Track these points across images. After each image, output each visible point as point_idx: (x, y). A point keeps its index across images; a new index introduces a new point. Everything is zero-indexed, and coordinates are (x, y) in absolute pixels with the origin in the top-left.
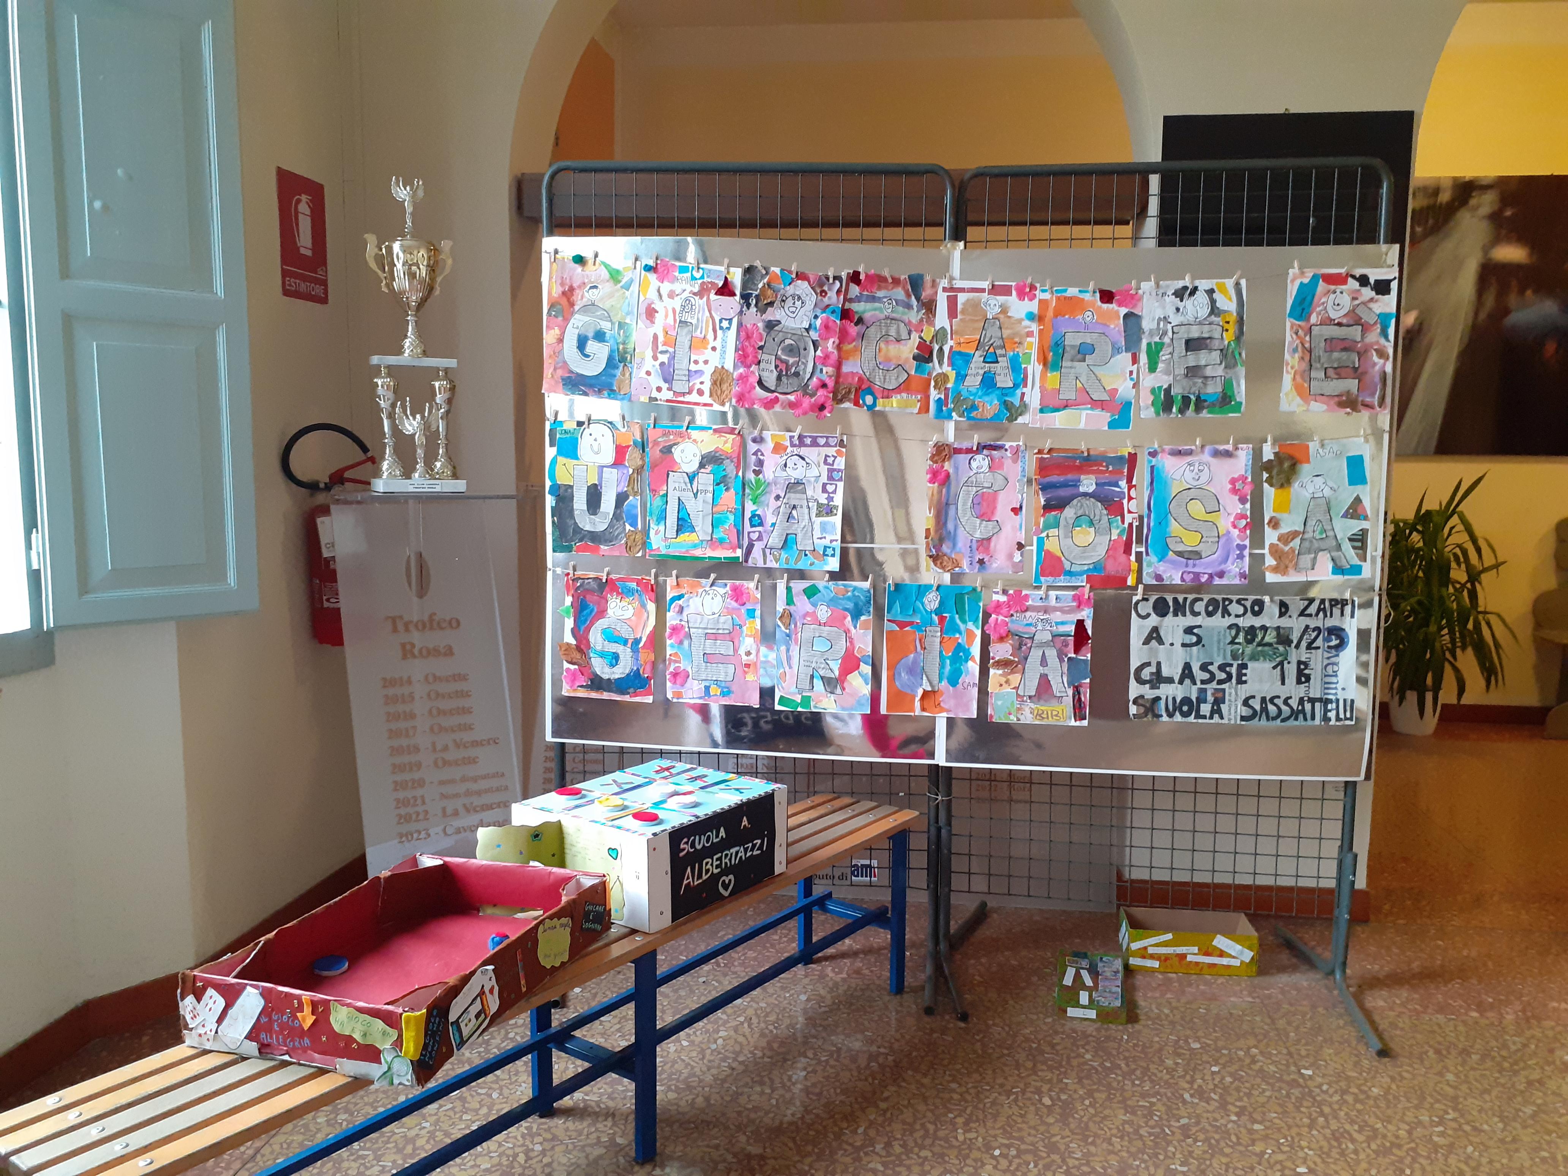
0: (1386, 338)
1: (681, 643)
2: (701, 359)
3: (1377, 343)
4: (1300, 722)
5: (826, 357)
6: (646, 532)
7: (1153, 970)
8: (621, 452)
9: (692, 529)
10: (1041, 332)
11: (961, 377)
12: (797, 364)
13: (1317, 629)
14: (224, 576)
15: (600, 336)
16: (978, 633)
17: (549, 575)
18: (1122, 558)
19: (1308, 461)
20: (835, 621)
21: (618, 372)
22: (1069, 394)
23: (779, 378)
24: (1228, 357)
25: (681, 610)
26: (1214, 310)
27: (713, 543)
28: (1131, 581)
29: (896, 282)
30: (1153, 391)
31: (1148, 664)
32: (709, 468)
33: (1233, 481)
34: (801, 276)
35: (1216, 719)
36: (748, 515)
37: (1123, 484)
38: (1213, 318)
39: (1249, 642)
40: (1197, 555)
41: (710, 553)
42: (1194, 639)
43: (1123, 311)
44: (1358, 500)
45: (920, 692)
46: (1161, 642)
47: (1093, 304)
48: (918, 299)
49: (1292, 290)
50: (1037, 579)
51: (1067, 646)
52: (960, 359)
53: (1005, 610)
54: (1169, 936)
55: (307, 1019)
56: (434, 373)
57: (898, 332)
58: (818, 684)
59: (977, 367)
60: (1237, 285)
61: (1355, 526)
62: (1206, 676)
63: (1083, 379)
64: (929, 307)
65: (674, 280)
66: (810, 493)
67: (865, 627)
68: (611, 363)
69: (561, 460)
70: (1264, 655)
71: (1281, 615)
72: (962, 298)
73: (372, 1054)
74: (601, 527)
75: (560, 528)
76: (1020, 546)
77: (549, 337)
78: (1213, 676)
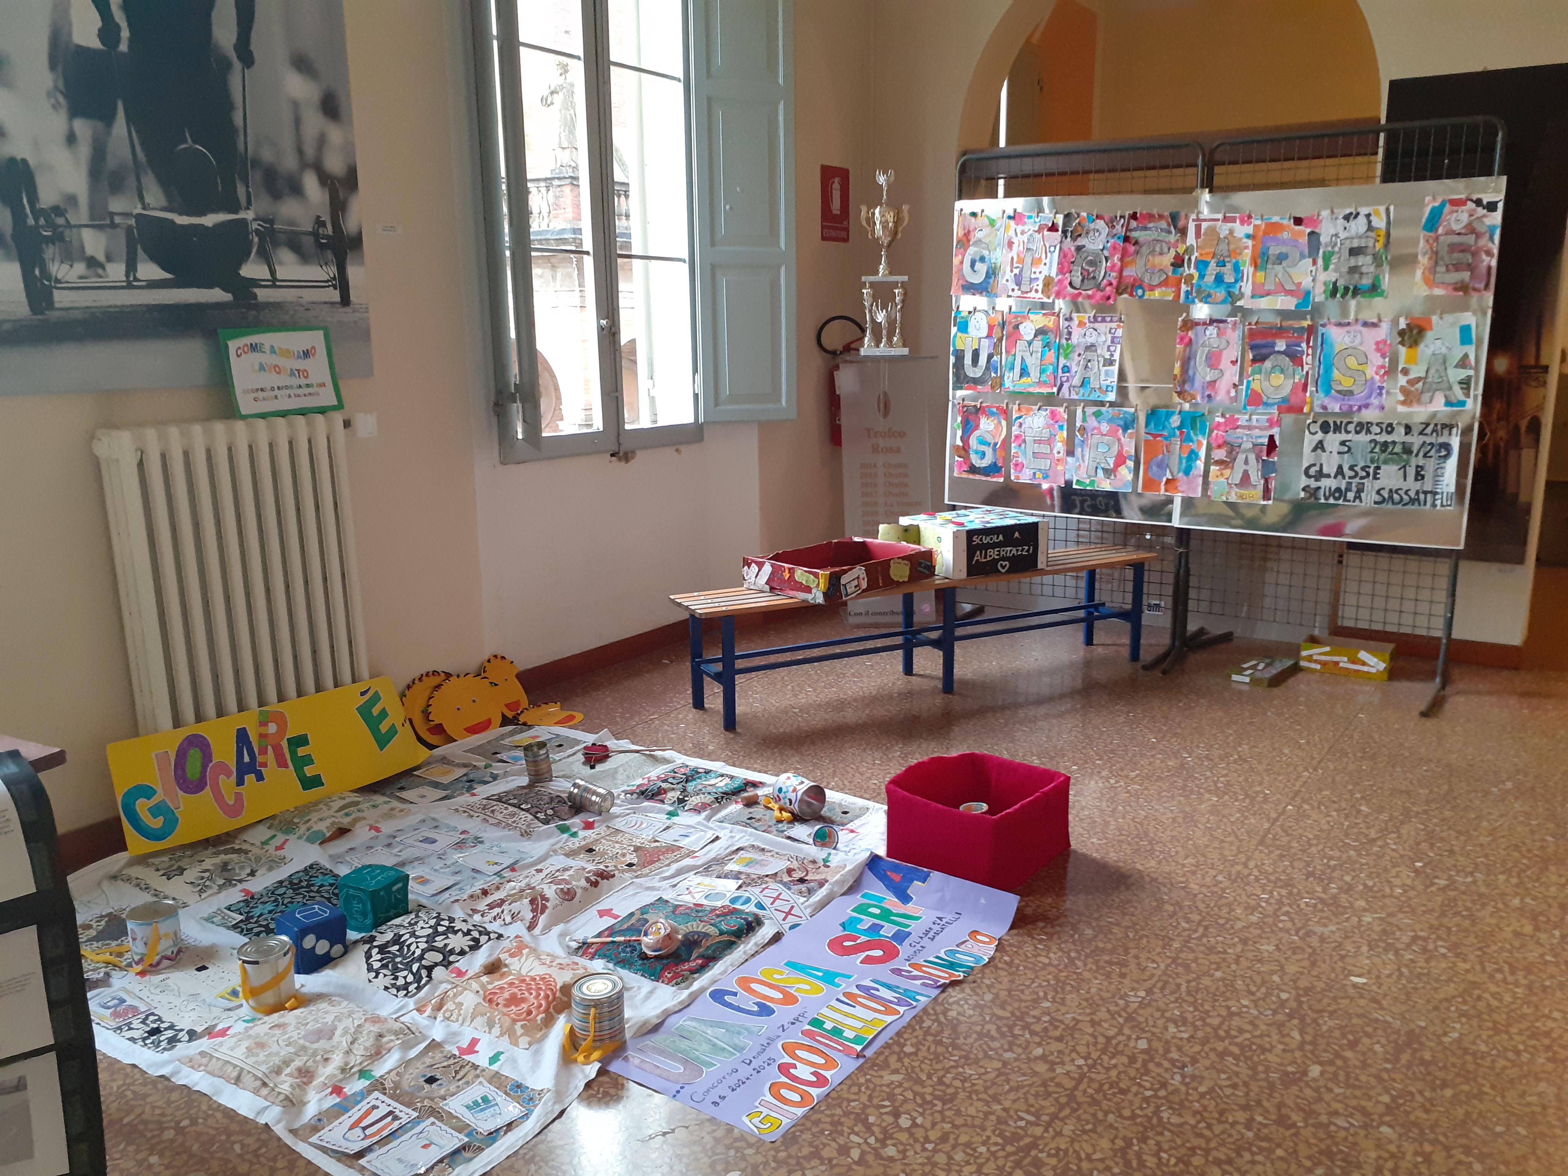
0: (1493, 242)
1: (1020, 445)
2: (1038, 271)
3: (1486, 246)
4: (1415, 507)
5: (1114, 266)
6: (1002, 377)
7: (1314, 671)
8: (991, 328)
9: (1028, 375)
10: (1253, 246)
11: (1202, 276)
12: (1094, 271)
13: (1431, 444)
14: (780, 401)
15: (982, 259)
16: (1205, 442)
17: (950, 404)
18: (1301, 394)
19: (1431, 329)
20: (1112, 433)
21: (991, 281)
22: (1270, 287)
23: (1083, 281)
24: (1378, 260)
25: (1021, 425)
26: (1370, 228)
27: (1040, 383)
28: (1306, 410)
29: (1161, 217)
30: (1325, 283)
31: (1314, 465)
32: (1040, 337)
33: (1377, 343)
34: (1098, 217)
35: (1357, 502)
36: (1061, 366)
37: (1304, 345)
38: (1370, 234)
39: (1383, 451)
40: (1350, 393)
41: (1038, 390)
42: (1346, 449)
43: (1308, 230)
44: (1466, 356)
45: (1164, 479)
46: (1324, 450)
47: (1289, 226)
48: (1175, 227)
49: (1427, 211)
50: (1245, 408)
51: (1261, 451)
52: (1202, 265)
53: (1222, 428)
54: (1328, 649)
55: (787, 575)
56: (895, 285)
57: (1161, 248)
58: (1100, 473)
59: (1212, 269)
60: (1388, 210)
61: (1463, 374)
62: (1352, 474)
63: (1280, 276)
64: (1183, 232)
65: (1024, 224)
66: (1099, 351)
67: (1130, 437)
68: (988, 276)
69: (959, 334)
70: (1394, 462)
71: (1406, 434)
72: (1204, 225)
73: (808, 590)
74: (979, 375)
75: (956, 375)
76: (1235, 386)
77: (956, 261)
78: (1357, 474)
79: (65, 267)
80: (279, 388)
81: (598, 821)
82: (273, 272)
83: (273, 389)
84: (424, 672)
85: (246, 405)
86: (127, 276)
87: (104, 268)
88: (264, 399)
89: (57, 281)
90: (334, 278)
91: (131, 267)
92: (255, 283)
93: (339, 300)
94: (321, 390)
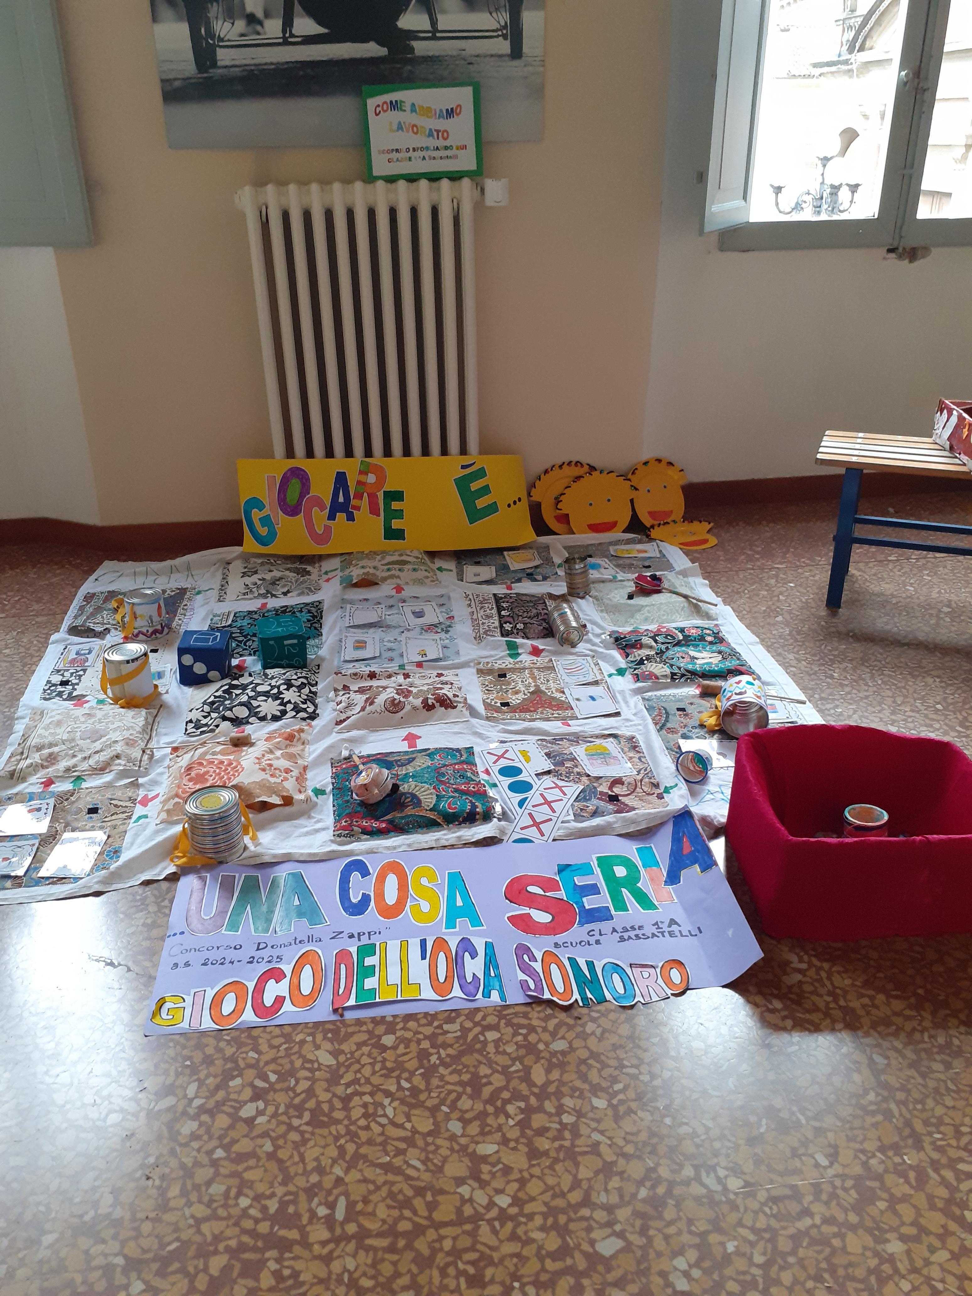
55: (965, 433)
79: (227, 25)
80: (414, 150)
81: (548, 651)
82: (434, 23)
83: (408, 150)
84: (567, 460)
85: (380, 167)
86: (284, 31)
87: (261, 23)
88: (398, 160)
89: (222, 40)
90: (505, 27)
91: (288, 23)
92: (412, 35)
93: (509, 51)
94: (460, 153)
